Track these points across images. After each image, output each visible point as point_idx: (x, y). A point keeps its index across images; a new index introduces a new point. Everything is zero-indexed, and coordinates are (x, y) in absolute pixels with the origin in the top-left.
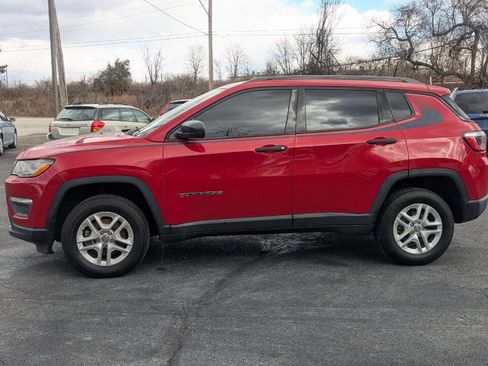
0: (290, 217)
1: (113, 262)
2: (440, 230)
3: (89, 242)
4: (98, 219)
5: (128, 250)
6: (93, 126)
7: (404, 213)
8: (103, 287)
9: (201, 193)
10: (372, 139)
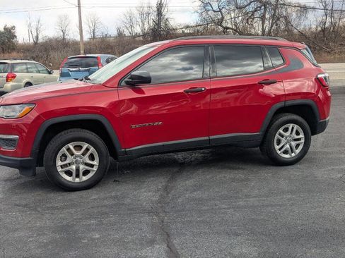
0: (207, 138)
1: (85, 178)
2: (303, 141)
3: (66, 166)
4: (72, 148)
5: (95, 169)
6: (8, 78)
7: (281, 131)
8: (82, 197)
9: (147, 124)
10: (261, 81)
